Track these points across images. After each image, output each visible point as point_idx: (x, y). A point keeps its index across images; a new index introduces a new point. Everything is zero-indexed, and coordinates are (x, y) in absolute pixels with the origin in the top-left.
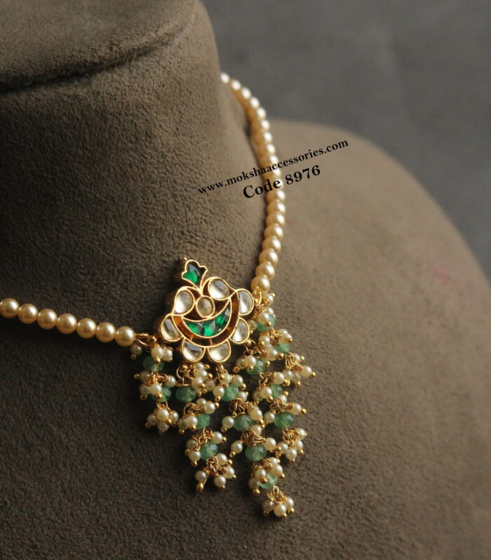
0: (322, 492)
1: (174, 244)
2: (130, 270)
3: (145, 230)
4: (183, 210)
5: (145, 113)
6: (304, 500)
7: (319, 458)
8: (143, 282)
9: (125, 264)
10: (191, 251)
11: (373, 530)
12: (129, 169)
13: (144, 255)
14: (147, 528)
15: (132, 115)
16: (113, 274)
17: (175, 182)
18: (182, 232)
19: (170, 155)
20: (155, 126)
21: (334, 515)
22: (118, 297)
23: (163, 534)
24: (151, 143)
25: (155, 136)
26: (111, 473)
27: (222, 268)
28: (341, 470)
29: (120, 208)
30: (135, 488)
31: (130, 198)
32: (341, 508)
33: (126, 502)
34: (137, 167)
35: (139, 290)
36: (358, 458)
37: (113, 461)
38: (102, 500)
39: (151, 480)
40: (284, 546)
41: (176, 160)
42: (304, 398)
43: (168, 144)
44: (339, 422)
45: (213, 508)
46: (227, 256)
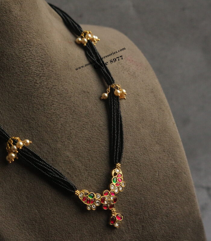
0: (81, 121)
1: (23, 45)
2: (9, 54)
3: (12, 41)
4: (25, 35)
5: (8, 4)
6: (75, 124)
7: (80, 111)
8: (14, 57)
9: (7, 52)
10: (29, 47)
11: (102, 134)
12: (5, 22)
13: (13, 49)
14: (21, 134)
15: (3, 5)
16: (4, 56)
17: (21, 26)
18: (25, 41)
19: (19, 17)
20: (12, 8)
21: (87, 129)
22: (6, 63)
23: (27, 135)
24: (11, 13)
25: (12, 11)
26: (8, 117)
27: (41, 52)
28: (88, 115)
29: (3, 35)
30: (16, 121)
31: (6, 31)
32: (89, 127)
33: (14, 126)
34: (8, 21)
35: (13, 60)
36: (94, 111)
37: (8, 114)
38: (5, 126)
39: (21, 119)
40: (69, 138)
41: (21, 19)
42: (73, 93)
43: (18, 14)
44: (87, 100)
45: (43, 126)
46: (42, 49)
